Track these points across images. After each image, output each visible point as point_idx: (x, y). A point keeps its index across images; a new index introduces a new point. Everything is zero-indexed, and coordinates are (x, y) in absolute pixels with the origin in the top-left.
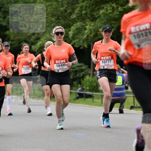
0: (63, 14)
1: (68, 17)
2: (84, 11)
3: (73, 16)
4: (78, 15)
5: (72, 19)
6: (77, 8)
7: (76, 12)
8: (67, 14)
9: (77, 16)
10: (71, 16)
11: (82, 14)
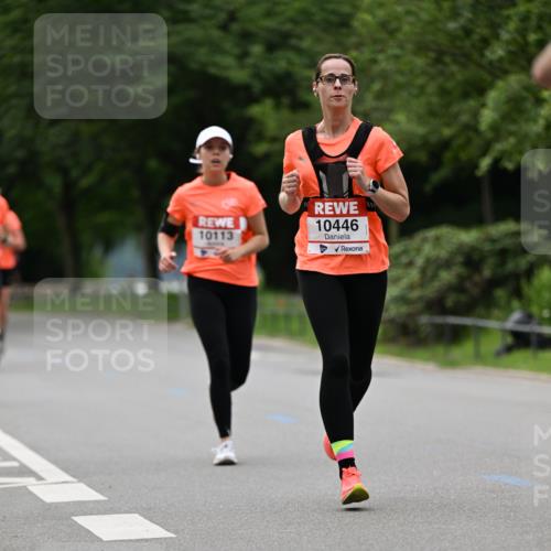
0: (458, 43)
1: (475, 56)
2: (535, 32)
3: (493, 52)
4: (512, 48)
5: (491, 63)
6: (506, 24)
7: (505, 36)
8: (473, 46)
9: (510, 53)
10: (488, 53)
11: (527, 44)
